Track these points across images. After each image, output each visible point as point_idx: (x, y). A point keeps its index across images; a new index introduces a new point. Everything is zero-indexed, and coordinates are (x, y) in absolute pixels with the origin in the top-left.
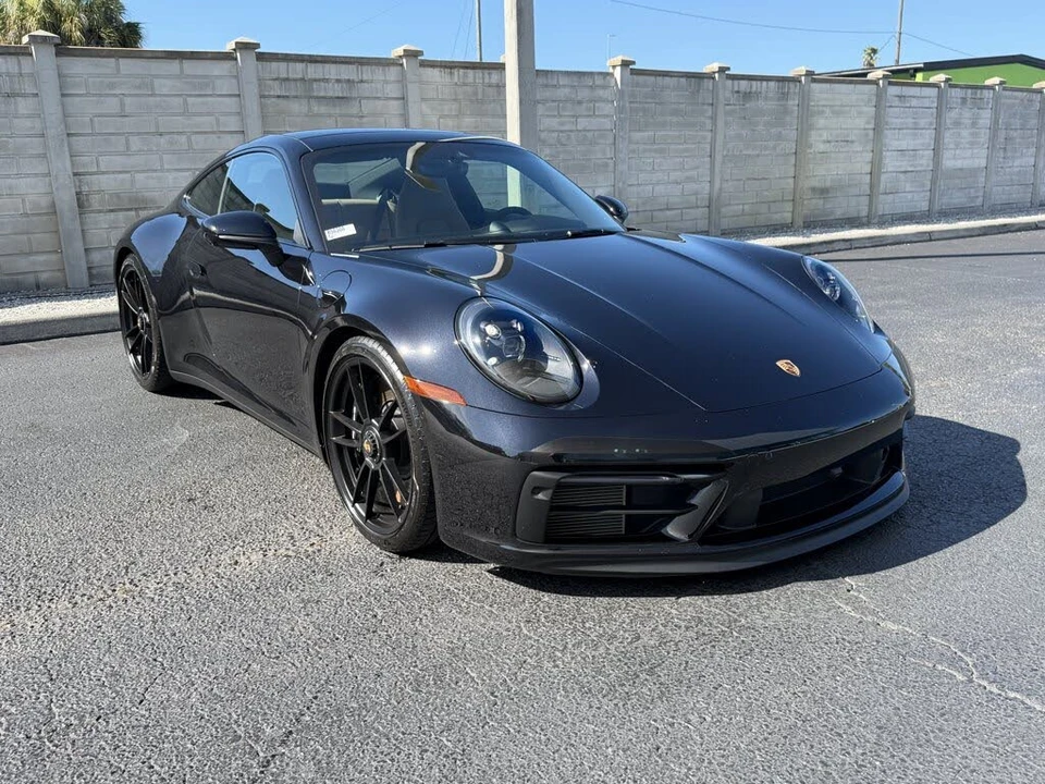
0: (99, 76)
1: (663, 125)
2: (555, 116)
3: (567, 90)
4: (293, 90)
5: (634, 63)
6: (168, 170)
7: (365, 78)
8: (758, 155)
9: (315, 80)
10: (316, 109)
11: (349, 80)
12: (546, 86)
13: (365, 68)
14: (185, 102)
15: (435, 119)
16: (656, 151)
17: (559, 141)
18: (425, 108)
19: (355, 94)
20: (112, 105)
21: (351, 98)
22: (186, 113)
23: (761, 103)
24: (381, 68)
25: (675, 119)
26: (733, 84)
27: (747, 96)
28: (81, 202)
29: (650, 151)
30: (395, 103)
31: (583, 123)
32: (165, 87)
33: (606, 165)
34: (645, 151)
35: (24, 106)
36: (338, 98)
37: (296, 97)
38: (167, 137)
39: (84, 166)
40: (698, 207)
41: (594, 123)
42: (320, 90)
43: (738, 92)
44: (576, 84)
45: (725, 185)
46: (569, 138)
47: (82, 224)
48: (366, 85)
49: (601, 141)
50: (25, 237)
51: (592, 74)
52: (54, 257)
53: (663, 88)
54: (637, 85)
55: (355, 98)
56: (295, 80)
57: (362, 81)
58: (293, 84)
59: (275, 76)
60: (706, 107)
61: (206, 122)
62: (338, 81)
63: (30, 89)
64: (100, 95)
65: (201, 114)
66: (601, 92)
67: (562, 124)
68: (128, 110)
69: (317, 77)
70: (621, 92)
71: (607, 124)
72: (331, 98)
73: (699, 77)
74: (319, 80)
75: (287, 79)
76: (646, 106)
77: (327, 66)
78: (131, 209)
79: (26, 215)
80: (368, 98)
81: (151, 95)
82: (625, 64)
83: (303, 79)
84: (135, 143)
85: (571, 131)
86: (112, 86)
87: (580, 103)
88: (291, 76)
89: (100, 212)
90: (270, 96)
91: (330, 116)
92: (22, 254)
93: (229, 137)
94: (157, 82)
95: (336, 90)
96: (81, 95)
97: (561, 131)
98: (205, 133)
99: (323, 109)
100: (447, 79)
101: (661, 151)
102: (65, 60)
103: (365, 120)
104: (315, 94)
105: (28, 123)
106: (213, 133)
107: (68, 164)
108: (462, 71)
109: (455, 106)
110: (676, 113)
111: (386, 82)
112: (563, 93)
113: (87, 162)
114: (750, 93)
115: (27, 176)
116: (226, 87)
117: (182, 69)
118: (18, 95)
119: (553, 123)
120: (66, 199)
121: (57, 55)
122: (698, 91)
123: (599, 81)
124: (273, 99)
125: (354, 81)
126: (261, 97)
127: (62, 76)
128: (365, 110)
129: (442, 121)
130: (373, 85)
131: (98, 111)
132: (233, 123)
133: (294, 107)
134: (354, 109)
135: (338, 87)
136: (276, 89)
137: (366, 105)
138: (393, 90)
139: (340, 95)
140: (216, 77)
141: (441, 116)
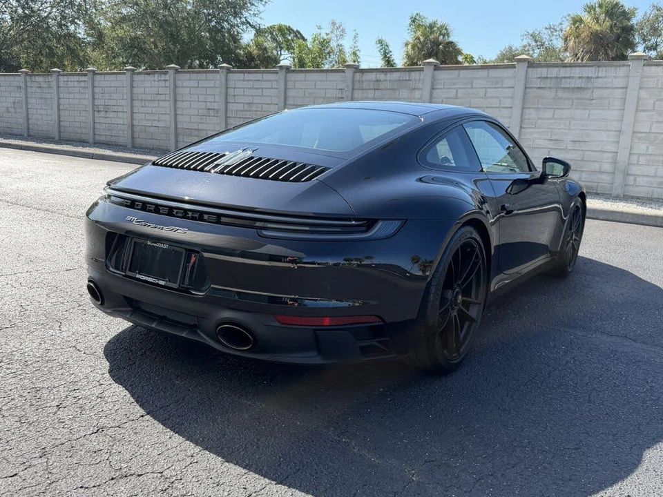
4: (548, 83)
7: (600, 75)
9: (564, 78)
10: (560, 94)
11: (588, 77)
13: (601, 69)
14: (486, 92)
15: (651, 102)
18: (643, 94)
19: (590, 85)
20: (452, 93)
21: (587, 88)
22: (485, 97)
24: (613, 68)
30: (620, 90)
32: (477, 84)
36: (578, 88)
37: (550, 88)
42: (565, 84)
48: (600, 79)
55: (590, 88)
56: (551, 78)
57: (597, 77)
58: (549, 80)
59: (539, 76)
61: (495, 102)
62: (580, 77)
63: (421, 86)
64: (449, 88)
65: (492, 98)
68: (459, 95)
69: (566, 76)
72: (573, 88)
74: (567, 78)
75: (547, 78)
77: (574, 68)
80: (597, 88)
81: (472, 88)
83: (556, 78)
86: (455, 84)
88: (549, 76)
90: (531, 88)
91: (569, 99)
93: (505, 109)
94: (475, 81)
95: (578, 83)
96: (441, 89)
98: (494, 108)
99: (565, 95)
102: (437, 72)
103: (594, 101)
104: (562, 86)
106: (497, 107)
111: (616, 77)
116: (508, 83)
117: (488, 73)
118: (417, 89)
121: (435, 70)
124: (534, 89)
125: (591, 77)
126: (526, 88)
127: (434, 80)
128: (595, 96)
129: (657, 103)
130: (605, 80)
131: (446, 96)
132: (507, 103)
133: (547, 93)
134: (587, 94)
135: (579, 81)
136: (538, 83)
137: (597, 93)
138: (620, 82)
139: (579, 86)
140: (505, 78)
141: (658, 100)
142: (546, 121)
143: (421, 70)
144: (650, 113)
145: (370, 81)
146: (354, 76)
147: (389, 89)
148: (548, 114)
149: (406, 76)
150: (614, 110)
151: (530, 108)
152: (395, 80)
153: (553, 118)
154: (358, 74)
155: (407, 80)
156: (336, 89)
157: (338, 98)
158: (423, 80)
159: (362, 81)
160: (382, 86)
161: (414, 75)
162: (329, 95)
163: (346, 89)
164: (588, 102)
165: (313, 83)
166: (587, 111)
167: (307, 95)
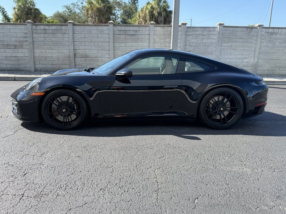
0: (81, 30)
1: (236, 42)
2: (195, 39)
3: (200, 32)
4: (122, 33)
5: (224, 24)
6: (93, 50)
8: (275, 52)
9: (128, 30)
10: (127, 37)
11: (136, 31)
12: (193, 31)
13: (140, 27)
14: (98, 35)
15: (158, 40)
16: (233, 49)
17: (196, 46)
18: (155, 37)
19: (137, 34)
20: (83, 36)
21: (136, 35)
22: (97, 37)
23: (278, 36)
24: (144, 27)
25: (240, 40)
26: (266, 31)
27: (272, 34)
28: (75, 55)
29: (230, 49)
30: (147, 36)
31: (205, 41)
32: (93, 32)
33: (213, 52)
34: (228, 49)
35: (66, 36)
38: (93, 43)
39: (77, 48)
40: (248, 66)
41: (209, 41)
42: (128, 33)
43: (268, 32)
44: (203, 30)
45: (260, 61)
46: (200, 45)
47: (75, 60)
49: (212, 46)
50: (64, 61)
51: (209, 27)
52: (69, 66)
53: (236, 31)
54: (226, 30)
57: (139, 31)
58: (122, 31)
59: (118, 29)
60: (254, 37)
61: (102, 40)
62: (133, 31)
63: (68, 32)
64: (81, 34)
65: (100, 38)
66: (212, 33)
67: (198, 41)
68: (86, 37)
70: (219, 32)
71: (214, 41)
72: (131, 35)
73: (252, 28)
74: (129, 30)
76: (230, 36)
77: (131, 27)
78: (85, 57)
79: (65, 57)
80: (140, 35)
81: (91, 34)
82: (220, 25)
83: (124, 30)
84: (87, 44)
85: (201, 43)
86: (83, 32)
87: (204, 35)
89: (79, 57)
90: (115, 34)
91: (130, 39)
92: (63, 65)
93: (106, 43)
94: (92, 31)
95: (133, 33)
96: (77, 34)
97: (198, 43)
98: (101, 42)
99: (129, 37)
100: (162, 30)
101: (235, 49)
102: (74, 27)
103: (139, 40)
104: (127, 34)
105: (67, 39)
106: (103, 42)
107: (73, 47)
108: (167, 28)
109: (164, 36)
110: (241, 38)
111: (145, 31)
112: (198, 33)
113: (77, 47)
114: (273, 33)
115: (65, 49)
116: (106, 32)
117: (97, 28)
118: (66, 34)
119: (195, 41)
120: (72, 54)
121: (73, 25)
122: (251, 32)
123: (211, 29)
124: (117, 35)
125: (137, 31)
126: (114, 34)
127: (73, 30)
128: (139, 38)
129: (160, 40)
130: (142, 31)
131: (80, 37)
132: (107, 40)
133: (122, 37)
134: (136, 37)
135: (133, 32)
136: (118, 32)
137: (140, 36)
138: (147, 33)
139: (133, 34)
140: (105, 30)
141: (160, 39)
142: (123, 47)
143: (67, 25)
144: (157, 44)
145: (41, 29)
146: (32, 27)
147: (52, 33)
148: (123, 45)
149: (59, 27)
150: (146, 43)
151: (116, 42)
152: (55, 29)
153: (125, 46)
154: (34, 26)
155: (60, 30)
156: (22, 33)
157: (25, 37)
158: (68, 30)
159: (37, 29)
160: (48, 32)
161: (63, 27)
162: (18, 36)
163: (29, 33)
164: (137, 40)
165: (9, 29)
166: (137, 43)
167: (5, 35)
